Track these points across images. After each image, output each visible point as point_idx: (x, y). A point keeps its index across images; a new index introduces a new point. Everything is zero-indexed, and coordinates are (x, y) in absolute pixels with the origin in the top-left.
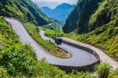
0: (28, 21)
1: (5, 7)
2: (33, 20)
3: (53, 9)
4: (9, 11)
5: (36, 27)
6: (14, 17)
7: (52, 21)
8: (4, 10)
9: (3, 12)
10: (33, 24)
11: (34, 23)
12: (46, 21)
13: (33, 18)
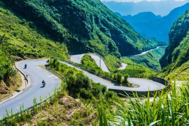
0: (109, 53)
1: (88, 43)
2: (115, 51)
3: (162, 16)
4: (91, 46)
5: (118, 60)
6: (95, 51)
7: (153, 45)
8: (87, 46)
9: (87, 48)
10: (114, 56)
11: (116, 55)
12: (137, 48)
13: (115, 48)
